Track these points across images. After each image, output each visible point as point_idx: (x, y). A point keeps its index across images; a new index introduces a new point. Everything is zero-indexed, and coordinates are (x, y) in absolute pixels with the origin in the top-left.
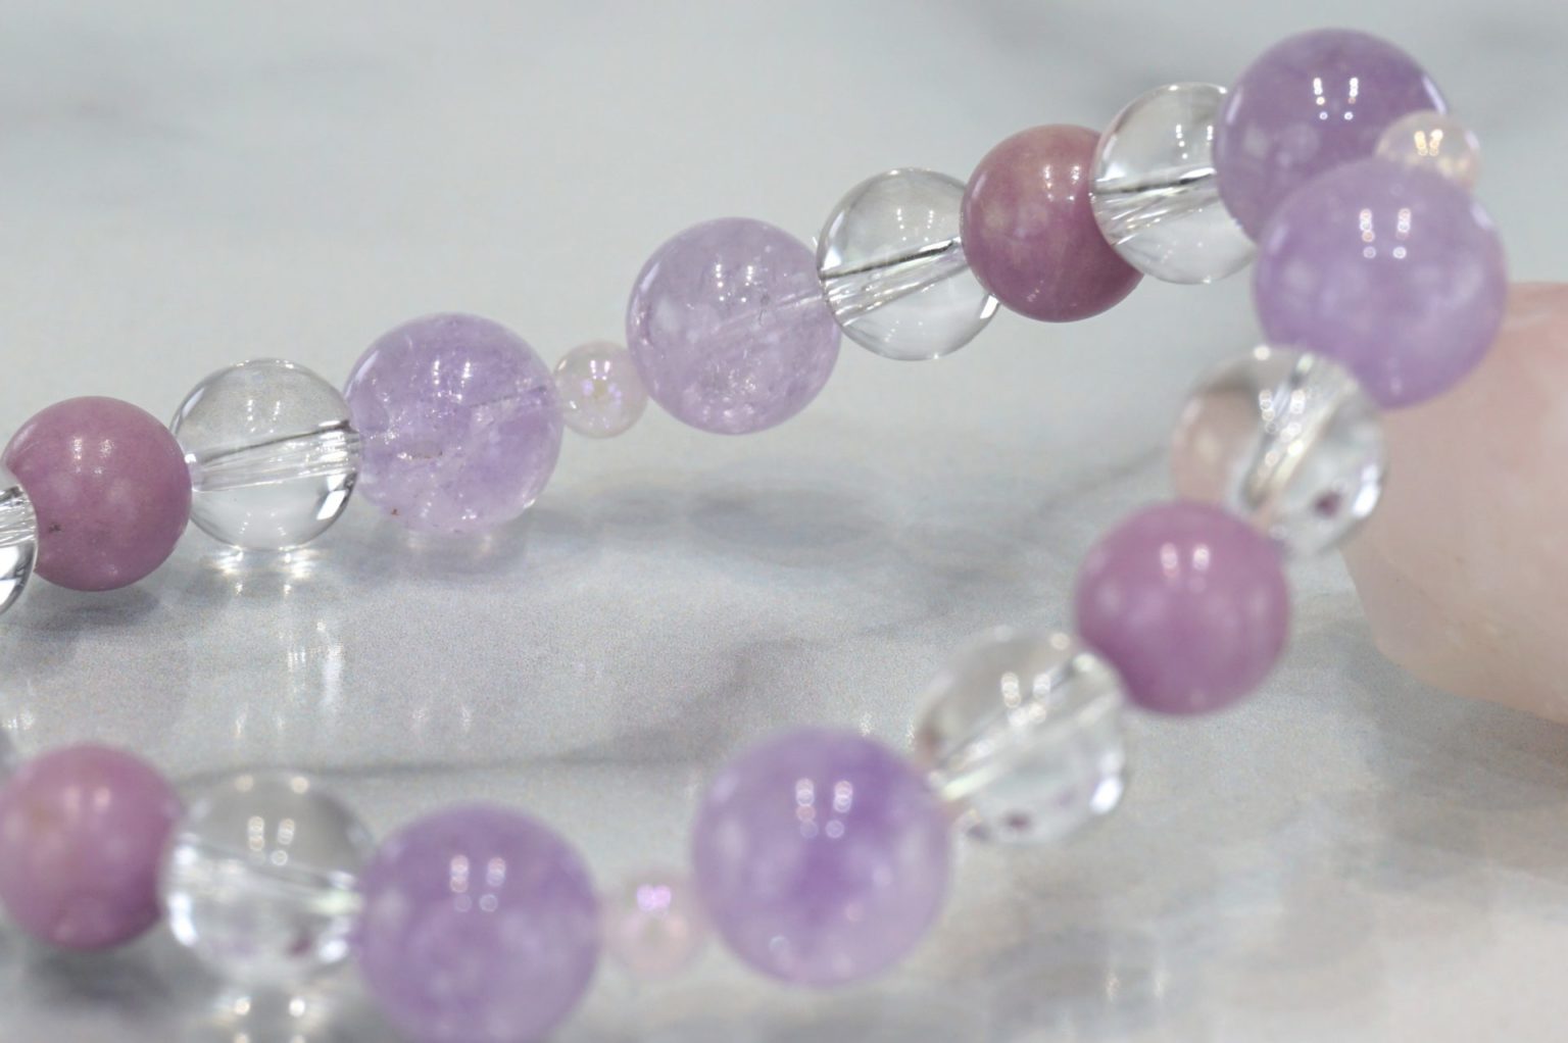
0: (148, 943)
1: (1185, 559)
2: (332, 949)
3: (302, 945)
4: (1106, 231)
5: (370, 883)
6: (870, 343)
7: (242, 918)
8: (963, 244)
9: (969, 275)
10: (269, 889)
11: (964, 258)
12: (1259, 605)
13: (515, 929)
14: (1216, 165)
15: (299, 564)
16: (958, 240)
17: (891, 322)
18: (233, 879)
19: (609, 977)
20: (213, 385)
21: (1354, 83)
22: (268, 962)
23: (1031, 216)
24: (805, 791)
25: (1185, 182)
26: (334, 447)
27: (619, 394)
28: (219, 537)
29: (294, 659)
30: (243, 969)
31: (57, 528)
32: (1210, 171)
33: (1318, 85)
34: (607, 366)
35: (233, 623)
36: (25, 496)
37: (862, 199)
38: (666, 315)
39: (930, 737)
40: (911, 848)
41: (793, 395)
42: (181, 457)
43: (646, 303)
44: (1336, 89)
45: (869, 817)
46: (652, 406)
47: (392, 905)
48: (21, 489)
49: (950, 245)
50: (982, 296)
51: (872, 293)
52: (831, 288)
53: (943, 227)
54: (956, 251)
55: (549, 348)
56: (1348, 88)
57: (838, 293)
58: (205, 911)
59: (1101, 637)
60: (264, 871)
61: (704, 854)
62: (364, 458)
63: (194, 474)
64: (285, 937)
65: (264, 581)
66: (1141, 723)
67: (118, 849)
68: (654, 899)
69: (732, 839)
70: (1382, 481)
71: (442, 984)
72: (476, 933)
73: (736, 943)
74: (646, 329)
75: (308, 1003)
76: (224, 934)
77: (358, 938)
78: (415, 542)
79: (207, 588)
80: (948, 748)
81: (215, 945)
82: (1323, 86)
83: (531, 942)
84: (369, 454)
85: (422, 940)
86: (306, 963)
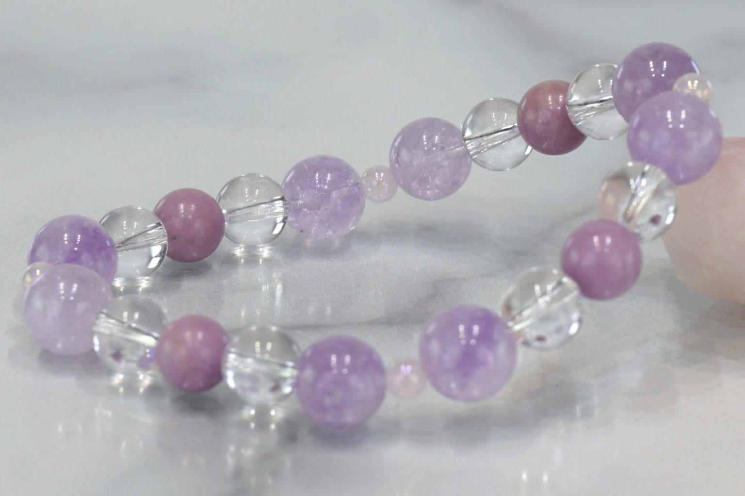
0: (217, 390)
1: (602, 241)
2: (287, 389)
3: (276, 388)
4: (572, 120)
5: (300, 365)
6: (483, 164)
7: (253, 378)
8: (518, 126)
9: (520, 138)
10: (263, 368)
11: (518, 131)
12: (630, 258)
13: (355, 381)
14: (613, 94)
15: (265, 252)
16: (516, 125)
17: (491, 157)
18: (250, 365)
19: (389, 400)
20: (233, 184)
21: (665, 63)
22: (264, 395)
23: (544, 115)
24: (461, 328)
25: (602, 101)
26: (279, 206)
27: (387, 186)
28: (235, 241)
29: (265, 288)
30: (253, 397)
31: (175, 238)
32: (611, 97)
33: (651, 64)
34: (382, 175)
35: (241, 274)
36: (163, 226)
37: (479, 110)
38: (405, 155)
39: (508, 308)
40: (501, 349)
41: (455, 185)
42: (221, 211)
43: (397, 151)
44: (658, 65)
45: (486, 338)
46: (400, 190)
47: (309, 373)
48: (162, 223)
49: (513, 126)
50: (525, 146)
51: (483, 145)
52: (468, 143)
53: (510, 120)
54: (515, 129)
55: (360, 169)
56: (663, 65)
57: (471, 146)
58: (239, 376)
59: (571, 271)
60: (261, 361)
61: (425, 353)
62: (290, 211)
63: (226, 218)
64: (271, 385)
65: (252, 258)
66: (587, 302)
67: (206, 354)
68: (407, 369)
69: (435, 347)
70: (675, 211)
71: (328, 401)
72: (340, 382)
73: (437, 387)
74: (397, 160)
75: (276, 411)
76: (247, 384)
77: (296, 385)
78: (309, 242)
79: (231, 261)
80: (515, 312)
81: (243, 389)
82: (653, 64)
83: (361, 386)
84: (292, 209)
85: (320, 385)
86: (277, 395)
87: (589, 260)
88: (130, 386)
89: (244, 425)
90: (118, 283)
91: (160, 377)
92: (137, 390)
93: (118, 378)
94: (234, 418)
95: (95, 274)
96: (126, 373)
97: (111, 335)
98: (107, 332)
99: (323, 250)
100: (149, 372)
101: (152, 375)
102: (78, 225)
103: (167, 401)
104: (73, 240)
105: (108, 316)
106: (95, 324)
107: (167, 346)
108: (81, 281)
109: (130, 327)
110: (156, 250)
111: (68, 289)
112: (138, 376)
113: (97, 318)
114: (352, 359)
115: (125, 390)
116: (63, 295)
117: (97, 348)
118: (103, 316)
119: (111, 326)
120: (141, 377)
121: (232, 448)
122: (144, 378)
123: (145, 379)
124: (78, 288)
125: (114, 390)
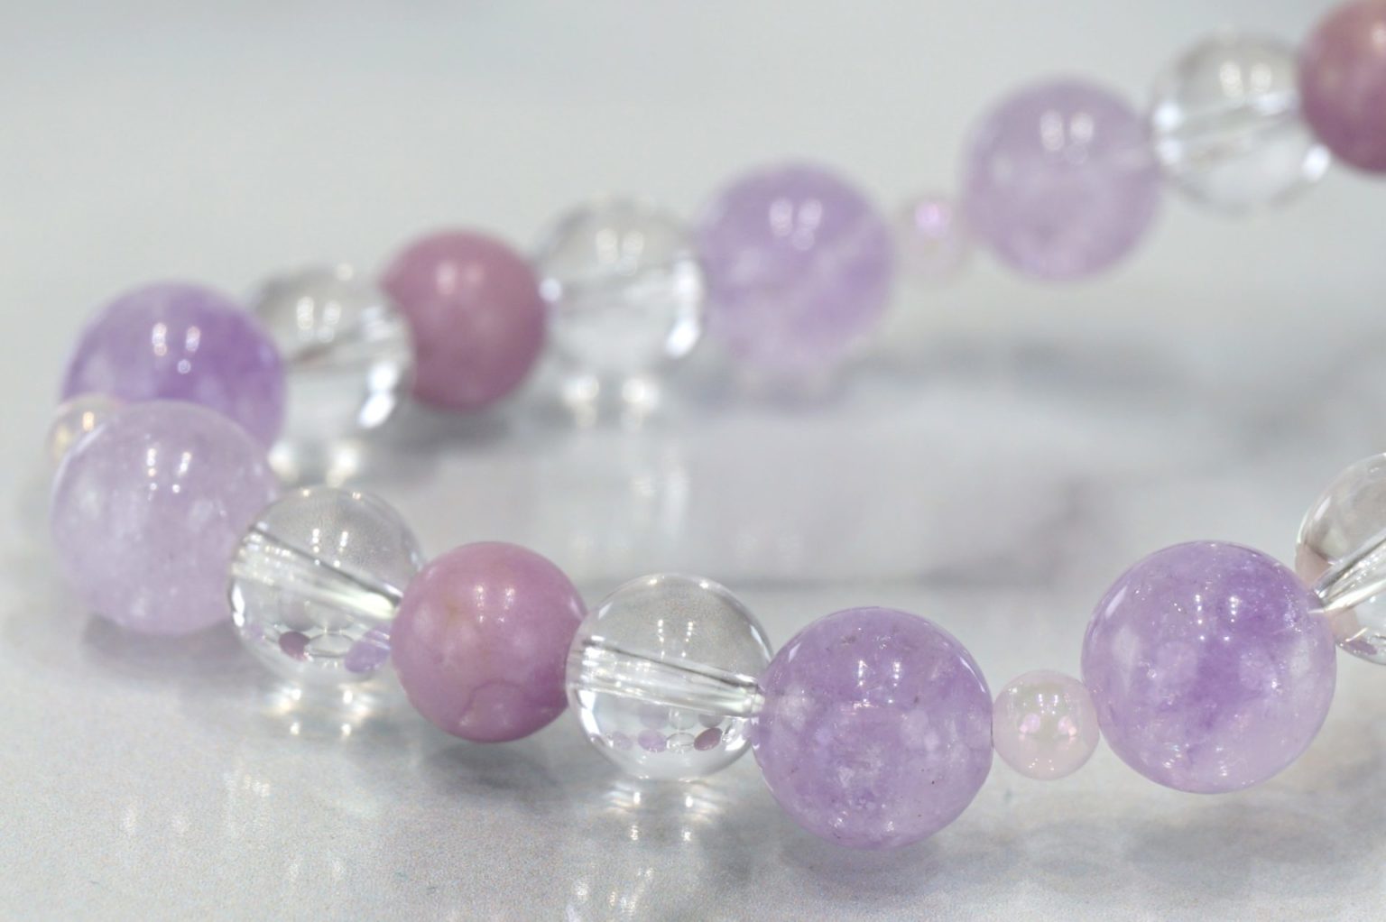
0: (548, 739)
2: (734, 743)
3: (710, 737)
5: (774, 681)
7: (650, 712)
10: (678, 685)
13: (912, 725)
15: (642, 394)
17: (1223, 178)
19: (999, 775)
20: (573, 226)
22: (680, 756)
23: (1366, 78)
26: (687, 283)
28: (572, 364)
30: (644, 761)
31: (430, 351)
35: (583, 447)
38: (1003, 170)
39: (1317, 551)
40: (1300, 660)
43: (981, 159)
46: (982, 254)
47: (795, 704)
57: (1170, 152)
58: (610, 704)
60: (668, 668)
61: (1098, 665)
64: (699, 730)
65: (610, 409)
67: (523, 643)
69: (1127, 647)
71: (845, 775)
75: (698, 797)
76: (635, 728)
77: (760, 732)
78: (751, 376)
79: (557, 416)
80: (1336, 565)
81: (620, 737)
83: (931, 742)
85: (823, 736)
86: (709, 755)
89: (613, 830)
90: (282, 458)
91: (399, 696)
92: (336, 731)
93: (287, 699)
94: (585, 812)
95: (236, 428)
96: (311, 686)
97: (276, 588)
98: (267, 579)
100: (367, 685)
101: (374, 693)
102: (192, 305)
103: (413, 762)
104: (176, 343)
105: (270, 538)
106: (235, 558)
107: (424, 620)
108: (203, 447)
109: (328, 569)
110: (384, 377)
111: (167, 465)
112: (340, 694)
113: (243, 544)
114: (907, 674)
115: (303, 729)
116: (155, 479)
117: (239, 620)
118: (256, 538)
119: (278, 564)
120: (347, 697)
121: (582, 892)
122: (355, 698)
123: (358, 704)
124: (194, 465)
125: (276, 728)
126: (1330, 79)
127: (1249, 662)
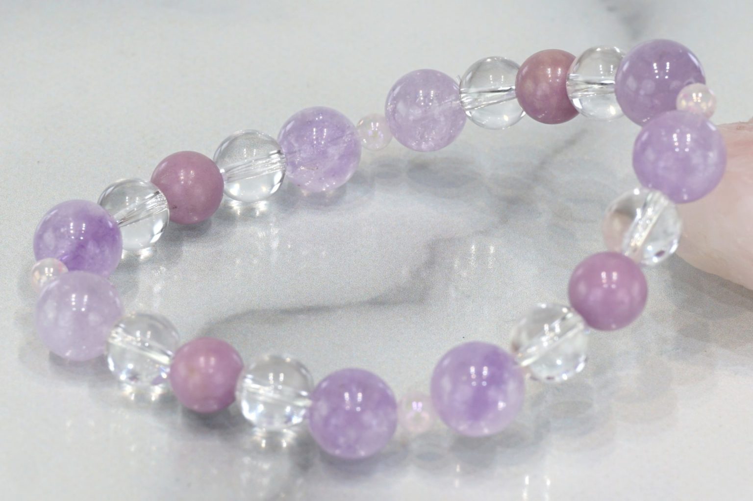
1: (609, 277)
2: (297, 420)
3: (287, 421)
4: (570, 95)
5: (315, 396)
6: (478, 123)
8: (516, 90)
9: (516, 100)
11: (515, 95)
14: (616, 80)
16: (514, 87)
21: (668, 64)
23: (543, 88)
24: (472, 370)
25: (602, 84)
27: (382, 135)
28: (231, 197)
31: (176, 207)
32: (614, 82)
33: (655, 65)
34: (377, 124)
36: (162, 194)
37: (478, 70)
38: (401, 106)
39: (516, 347)
41: (451, 138)
42: (218, 171)
43: (393, 102)
44: (662, 67)
45: (496, 380)
46: (394, 140)
47: (323, 406)
48: (160, 192)
49: (510, 89)
50: (521, 111)
51: (481, 102)
52: (463, 97)
53: (508, 82)
54: (512, 92)
55: (354, 120)
56: (665, 66)
59: (579, 306)
60: (275, 390)
61: (436, 389)
62: (288, 165)
63: (225, 178)
65: (249, 211)
67: (219, 379)
68: (417, 406)
69: (446, 384)
71: (341, 440)
74: (395, 111)
77: (307, 418)
78: (305, 193)
82: (657, 66)
83: (374, 422)
84: (289, 163)
85: (333, 421)
86: (287, 424)
87: (596, 295)
88: (142, 397)
99: (319, 201)
102: (82, 213)
105: (125, 330)
107: (182, 370)
110: (159, 226)
111: (79, 300)
112: (149, 389)
114: (364, 397)
116: (75, 306)
117: (111, 368)
120: (153, 389)
124: (89, 299)
126: (529, 85)
127: (492, 393)
